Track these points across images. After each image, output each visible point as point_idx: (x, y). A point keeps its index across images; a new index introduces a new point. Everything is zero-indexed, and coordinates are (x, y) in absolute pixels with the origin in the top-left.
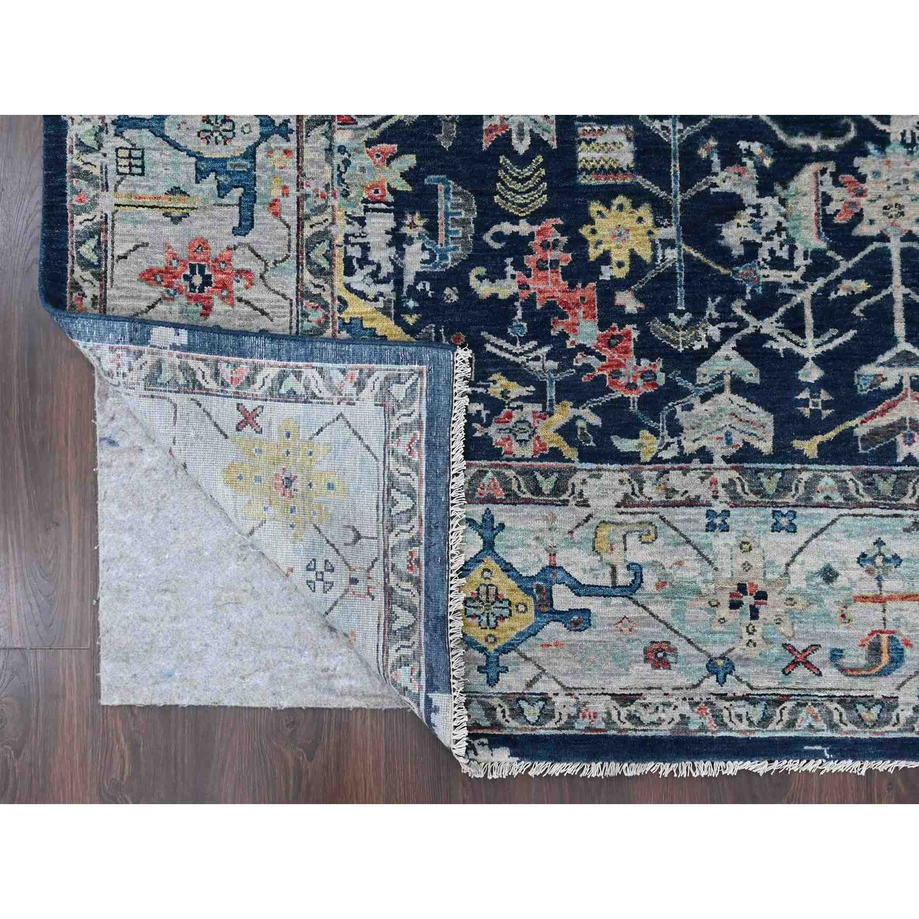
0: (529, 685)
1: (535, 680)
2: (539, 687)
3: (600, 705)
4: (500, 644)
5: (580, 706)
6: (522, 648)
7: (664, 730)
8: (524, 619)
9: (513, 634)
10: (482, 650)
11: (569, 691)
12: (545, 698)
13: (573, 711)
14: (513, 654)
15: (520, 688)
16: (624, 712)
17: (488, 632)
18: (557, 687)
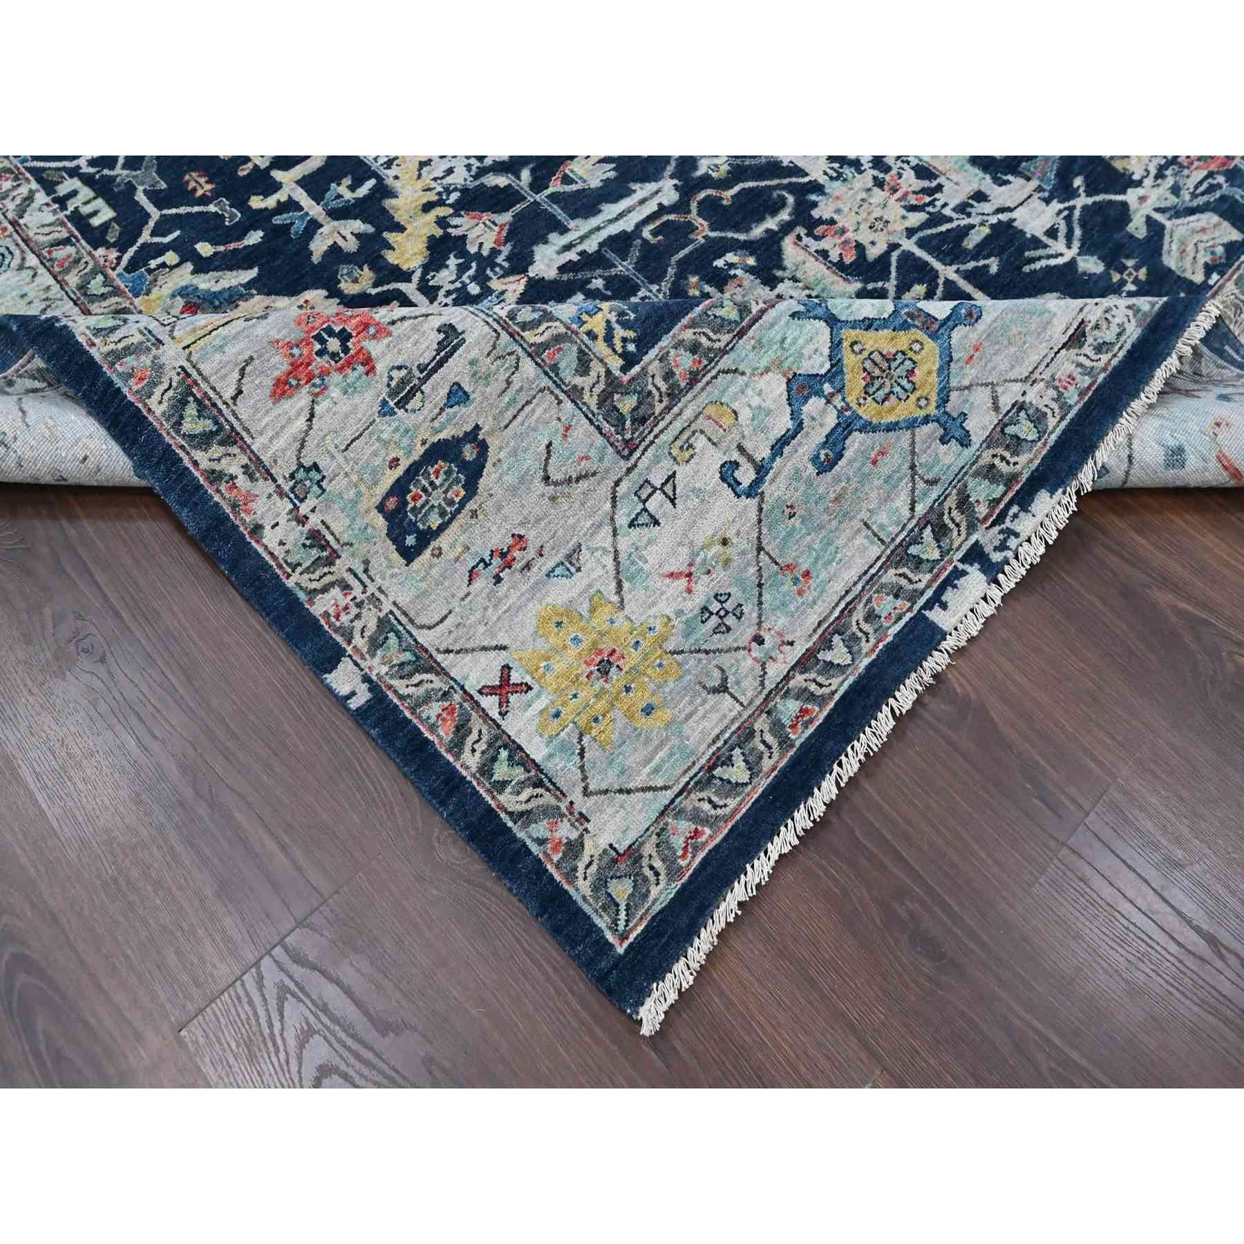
0: (996, 408)
1: (995, 400)
2: (1006, 402)
3: (1066, 364)
4: (934, 398)
5: (1051, 383)
6: (954, 382)
7: (1133, 332)
8: (929, 355)
9: (934, 378)
10: (926, 420)
11: (1030, 380)
12: (1020, 407)
13: (1052, 393)
14: (954, 395)
15: (991, 420)
16: (1087, 350)
17: (913, 398)
18: (1018, 387)
